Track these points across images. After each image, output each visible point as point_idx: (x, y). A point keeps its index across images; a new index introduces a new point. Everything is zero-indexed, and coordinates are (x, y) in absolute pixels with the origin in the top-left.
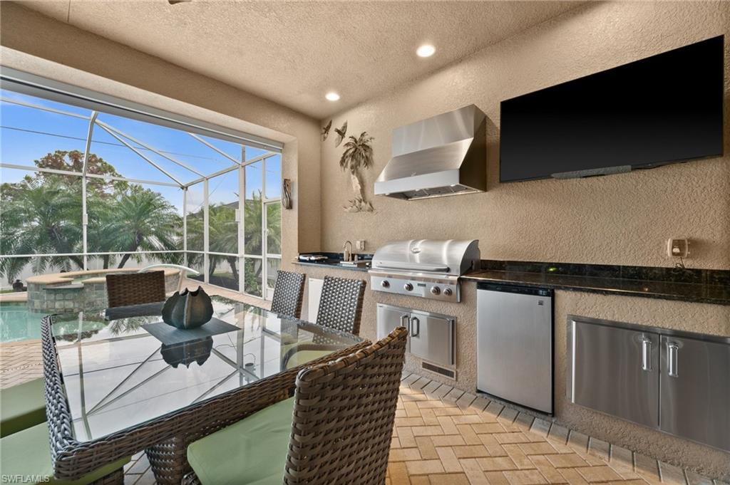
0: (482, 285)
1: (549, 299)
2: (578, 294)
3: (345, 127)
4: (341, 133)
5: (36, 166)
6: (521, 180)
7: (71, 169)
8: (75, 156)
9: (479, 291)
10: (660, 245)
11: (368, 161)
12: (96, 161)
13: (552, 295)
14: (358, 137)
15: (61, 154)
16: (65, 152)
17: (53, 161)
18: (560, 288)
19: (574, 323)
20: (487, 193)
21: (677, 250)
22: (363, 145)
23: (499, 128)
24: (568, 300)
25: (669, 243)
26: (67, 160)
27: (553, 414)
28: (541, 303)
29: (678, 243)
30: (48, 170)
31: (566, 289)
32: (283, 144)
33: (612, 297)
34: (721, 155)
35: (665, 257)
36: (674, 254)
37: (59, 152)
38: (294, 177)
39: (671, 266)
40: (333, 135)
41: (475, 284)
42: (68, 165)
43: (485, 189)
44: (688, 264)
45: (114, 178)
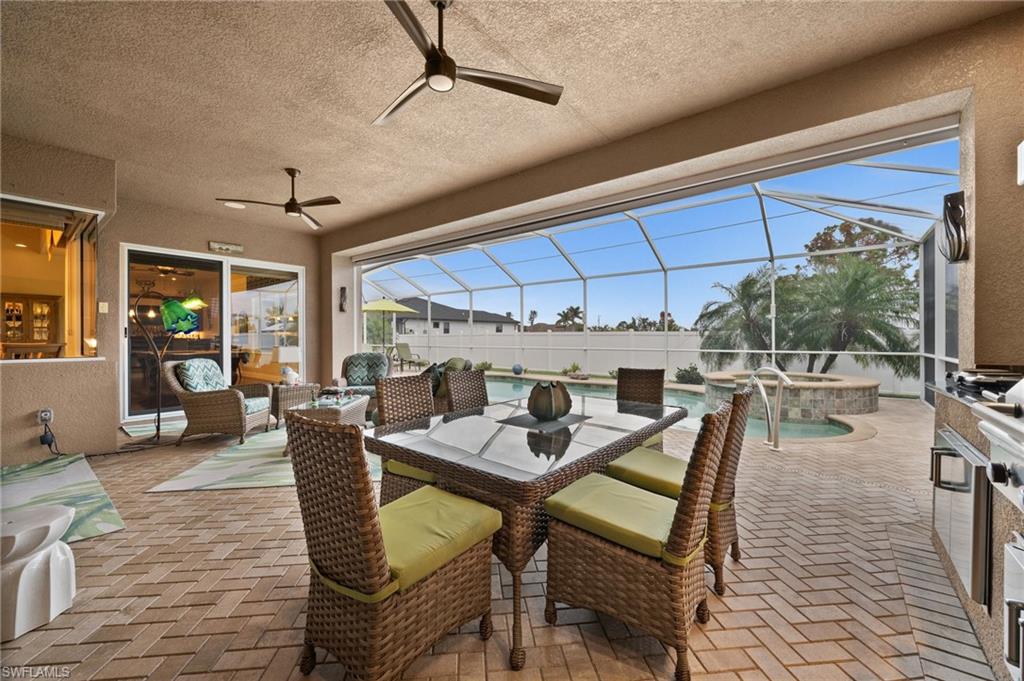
5: (806, 251)
7: (842, 245)
8: (846, 228)
15: (830, 230)
16: (835, 226)
17: (823, 241)
26: (838, 236)
30: (818, 253)
32: (959, 115)
37: (828, 228)
42: (840, 242)
45: (899, 244)
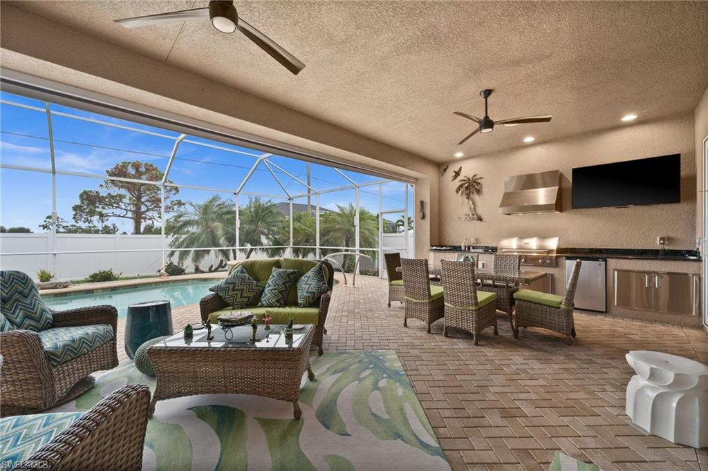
0: (568, 258)
1: (604, 263)
2: (618, 260)
3: (460, 169)
4: (457, 174)
5: (107, 175)
6: (583, 208)
7: (134, 177)
8: (136, 166)
9: (567, 261)
10: (655, 239)
11: (479, 192)
12: (153, 170)
13: (606, 261)
14: (471, 177)
15: (125, 165)
16: (128, 163)
17: (120, 171)
18: (609, 258)
19: (616, 272)
20: (562, 214)
21: (662, 242)
22: (475, 182)
23: (571, 181)
24: (613, 263)
25: (658, 239)
26: (131, 171)
27: (606, 312)
28: (600, 265)
29: (662, 239)
30: (115, 178)
31: (612, 258)
32: (416, 179)
33: (633, 260)
34: (679, 202)
35: (657, 244)
36: (660, 243)
38: (427, 200)
39: (660, 249)
40: (450, 173)
41: (564, 258)
42: (132, 174)
43: (561, 211)
44: (667, 248)
